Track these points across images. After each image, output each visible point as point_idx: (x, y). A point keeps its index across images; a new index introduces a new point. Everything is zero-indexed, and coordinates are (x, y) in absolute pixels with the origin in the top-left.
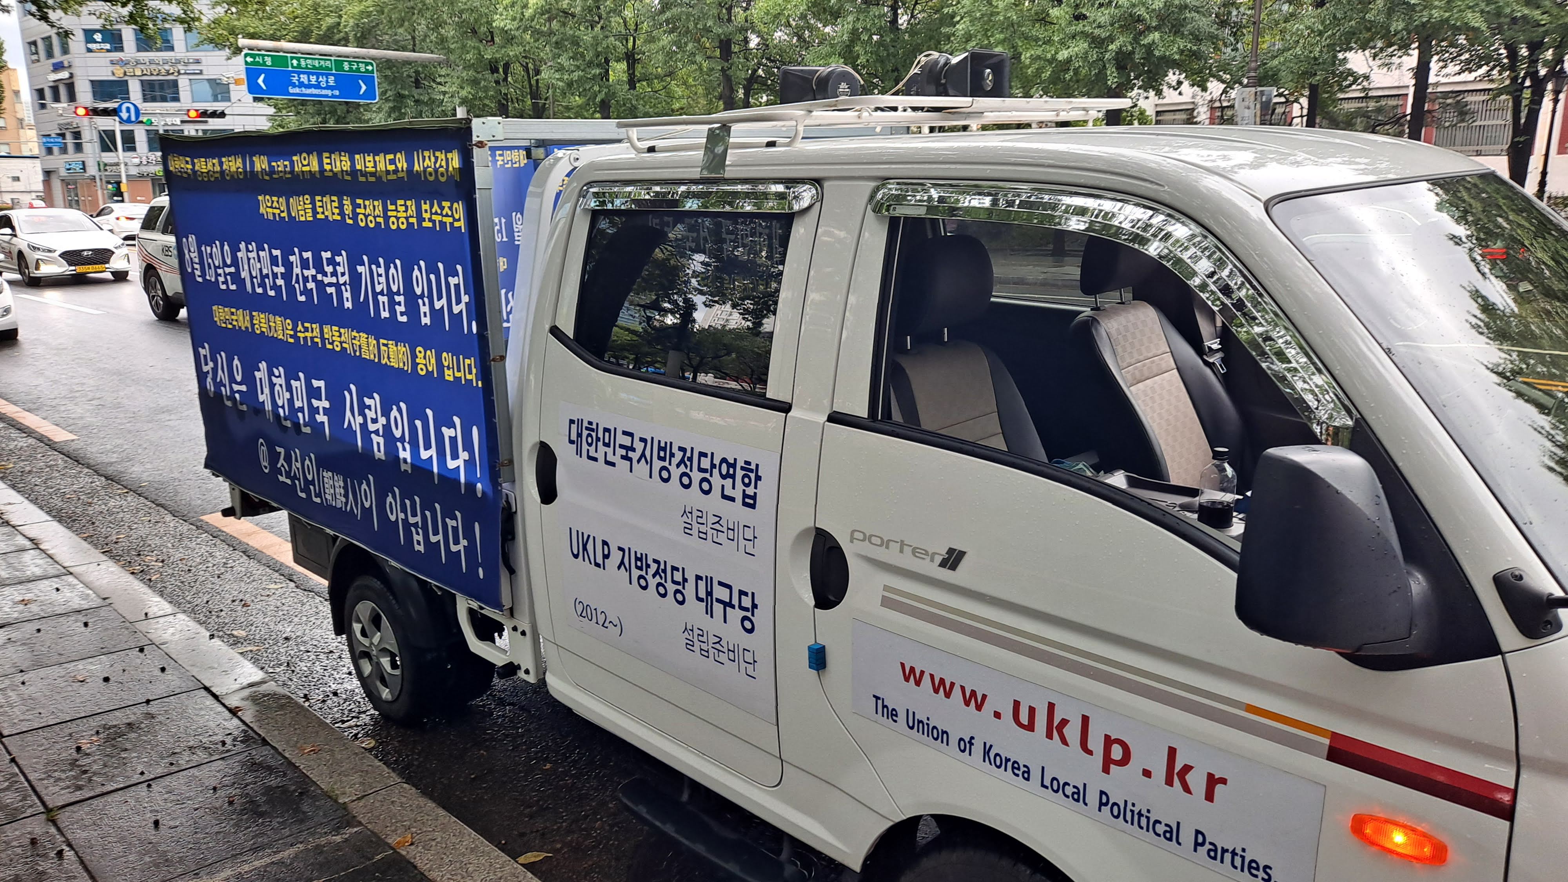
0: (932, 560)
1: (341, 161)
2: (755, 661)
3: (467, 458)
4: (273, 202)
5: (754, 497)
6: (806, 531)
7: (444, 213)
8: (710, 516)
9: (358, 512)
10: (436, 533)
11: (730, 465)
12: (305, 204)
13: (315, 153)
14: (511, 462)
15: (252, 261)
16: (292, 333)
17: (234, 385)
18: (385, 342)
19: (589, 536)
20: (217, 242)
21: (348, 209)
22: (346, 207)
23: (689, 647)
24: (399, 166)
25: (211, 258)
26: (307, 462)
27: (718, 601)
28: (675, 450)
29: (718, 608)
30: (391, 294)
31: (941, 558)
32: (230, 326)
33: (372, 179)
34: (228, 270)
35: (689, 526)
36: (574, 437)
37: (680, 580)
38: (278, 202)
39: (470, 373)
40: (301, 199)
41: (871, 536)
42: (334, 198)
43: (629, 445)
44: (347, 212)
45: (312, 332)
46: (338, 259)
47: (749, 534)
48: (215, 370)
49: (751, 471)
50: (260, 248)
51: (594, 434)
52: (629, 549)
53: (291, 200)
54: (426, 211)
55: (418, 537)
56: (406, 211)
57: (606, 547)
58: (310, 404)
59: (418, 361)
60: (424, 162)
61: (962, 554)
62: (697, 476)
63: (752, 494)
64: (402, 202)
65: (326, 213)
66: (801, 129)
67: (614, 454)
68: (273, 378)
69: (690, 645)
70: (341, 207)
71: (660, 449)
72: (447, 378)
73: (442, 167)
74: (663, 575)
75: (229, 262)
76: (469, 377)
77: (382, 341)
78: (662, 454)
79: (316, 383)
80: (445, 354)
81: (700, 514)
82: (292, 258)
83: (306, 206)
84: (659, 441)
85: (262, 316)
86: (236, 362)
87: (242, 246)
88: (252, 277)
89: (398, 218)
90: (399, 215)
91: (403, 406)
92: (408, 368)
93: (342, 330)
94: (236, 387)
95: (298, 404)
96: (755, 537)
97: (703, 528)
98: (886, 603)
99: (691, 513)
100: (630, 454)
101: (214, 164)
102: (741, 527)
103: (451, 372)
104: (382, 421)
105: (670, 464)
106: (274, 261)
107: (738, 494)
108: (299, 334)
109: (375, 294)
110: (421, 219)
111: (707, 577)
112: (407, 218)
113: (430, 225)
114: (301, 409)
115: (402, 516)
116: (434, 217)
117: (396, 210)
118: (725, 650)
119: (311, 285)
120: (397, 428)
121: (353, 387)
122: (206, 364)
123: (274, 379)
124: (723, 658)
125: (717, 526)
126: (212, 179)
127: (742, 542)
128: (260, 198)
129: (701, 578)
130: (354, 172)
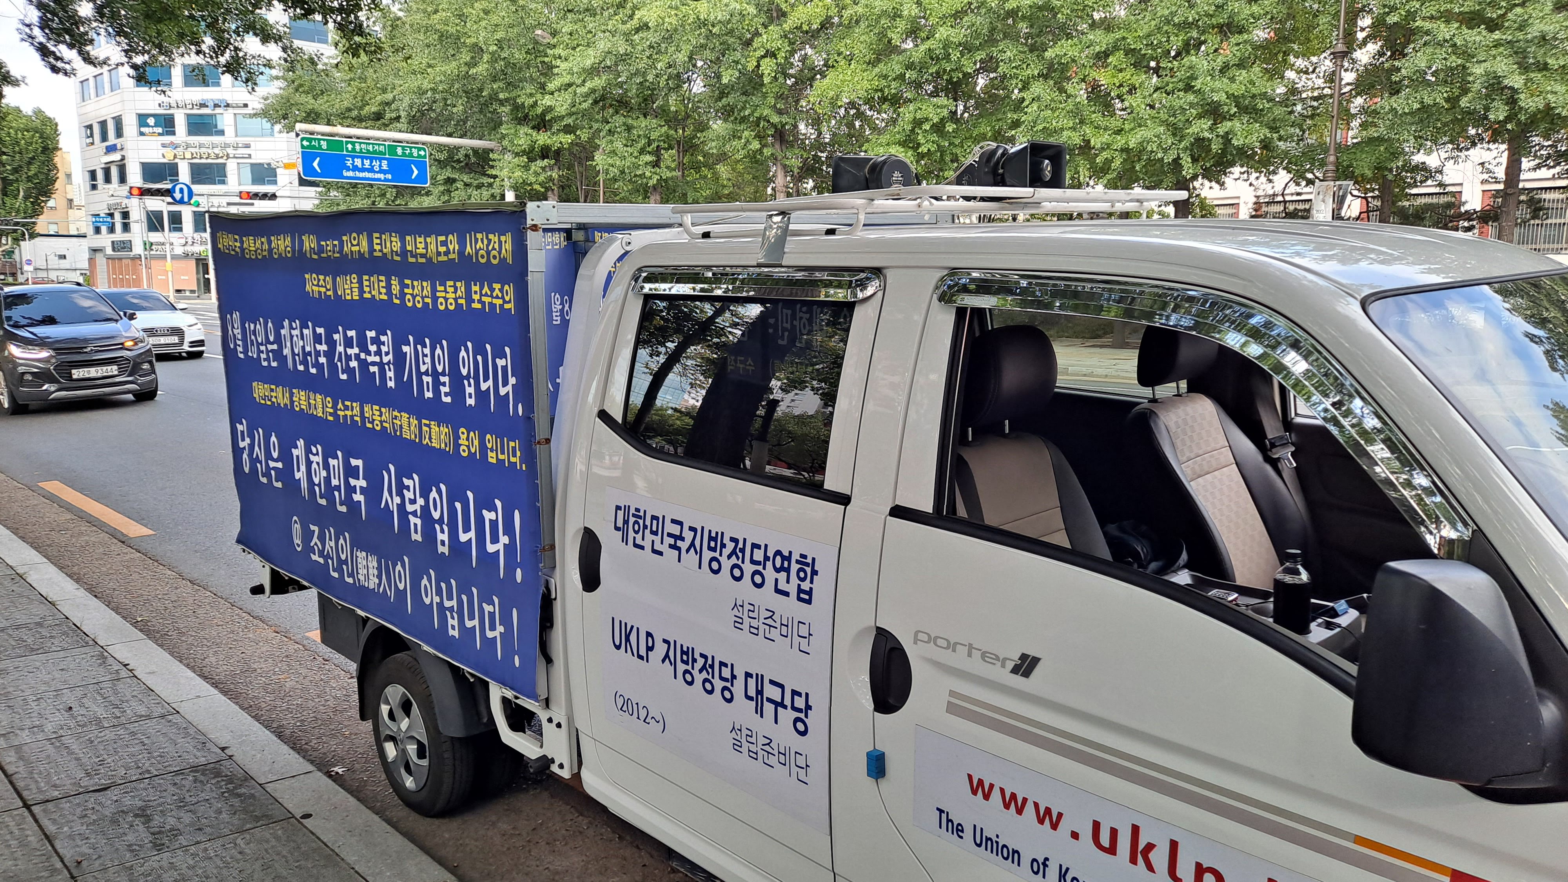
0: (1003, 666)
1: (391, 242)
2: (807, 766)
3: (507, 542)
4: (319, 280)
5: (810, 593)
6: (867, 629)
7: (494, 294)
8: (762, 610)
9: (391, 594)
10: (472, 618)
11: (784, 558)
12: (351, 282)
13: (365, 233)
14: (553, 547)
15: (295, 338)
16: (331, 411)
17: (270, 462)
18: (427, 422)
19: (632, 627)
20: (261, 320)
21: (396, 289)
22: (393, 287)
23: (736, 747)
24: (451, 247)
25: (255, 335)
26: (341, 541)
27: (769, 700)
28: (726, 540)
29: (769, 708)
30: (435, 375)
31: (1013, 664)
32: (269, 403)
33: (423, 260)
34: (270, 347)
35: (740, 621)
36: (620, 524)
37: (729, 676)
38: (324, 281)
39: (514, 455)
40: (348, 278)
41: (936, 638)
42: (382, 278)
43: (678, 534)
44: (394, 292)
45: (352, 410)
46: (383, 338)
47: (804, 631)
48: (252, 446)
49: (807, 565)
50: (304, 326)
51: (641, 522)
52: (675, 642)
53: (338, 278)
54: (476, 292)
55: (453, 622)
56: (455, 292)
57: (650, 639)
58: (347, 483)
59: (460, 442)
60: (476, 242)
61: (1035, 661)
62: (749, 568)
63: (808, 589)
64: (451, 283)
65: (373, 293)
66: (862, 217)
67: (662, 543)
68: (310, 456)
70: (389, 287)
71: (711, 538)
72: (490, 460)
73: (496, 249)
74: (710, 670)
75: (272, 339)
76: (513, 460)
77: (424, 421)
78: (713, 544)
79: (354, 462)
80: (488, 436)
81: (751, 608)
82: (336, 337)
83: (353, 285)
84: (710, 531)
85: (303, 393)
86: (273, 439)
87: (286, 323)
88: (294, 355)
89: (446, 299)
90: (447, 296)
91: (443, 487)
92: (450, 449)
93: (383, 410)
94: (272, 464)
95: (335, 482)
96: (810, 635)
97: (754, 623)
98: (952, 709)
99: (742, 606)
100: (679, 543)
101: (262, 243)
102: (795, 624)
103: (494, 455)
104: (421, 502)
105: (721, 555)
106: (317, 339)
107: (792, 588)
108: (339, 412)
109: (420, 374)
110: (470, 300)
111: (757, 675)
112: (456, 299)
113: (479, 306)
114: (338, 488)
115: (437, 599)
116: (484, 299)
117: (446, 291)
118: (776, 752)
119: (354, 364)
120: (436, 510)
121: (392, 467)
122: (243, 440)
123: (312, 457)
124: (773, 760)
125: (770, 621)
126: (260, 257)
127: (796, 639)
128: (307, 276)
129: (751, 676)
130: (404, 253)
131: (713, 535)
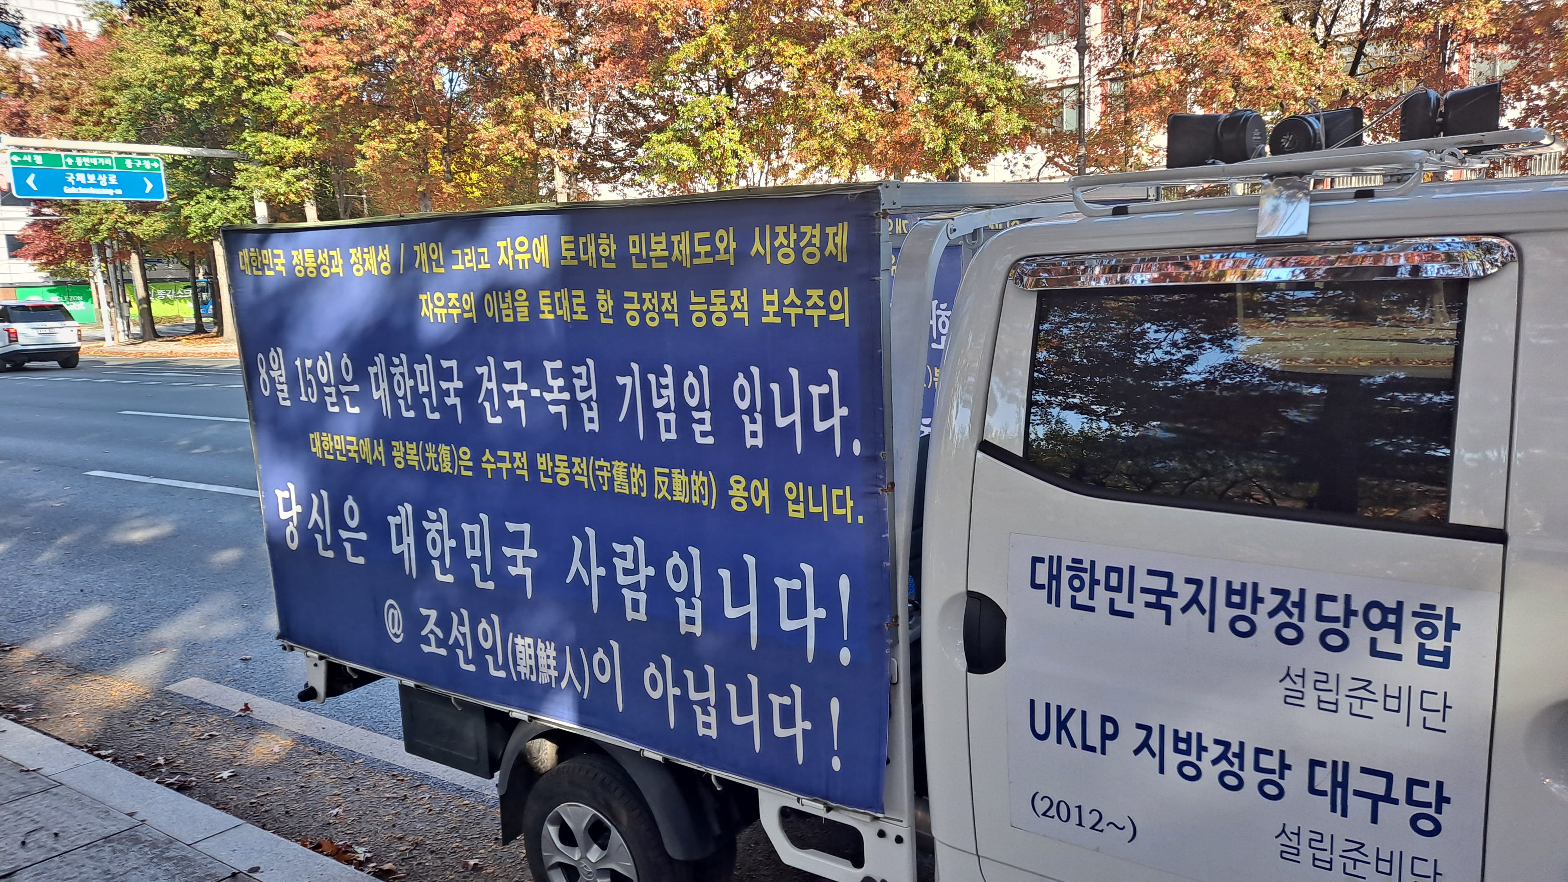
1: (597, 246)
2: (1438, 874)
3: (823, 616)
4: (448, 299)
5: (1446, 653)
7: (809, 303)
8: (1345, 680)
9: (582, 691)
10: (746, 713)
12: (514, 300)
15: (398, 377)
17: (342, 533)
18: (665, 471)
19: (1072, 711)
20: (327, 355)
21: (606, 305)
22: (601, 303)
23: (1285, 855)
24: (721, 246)
25: (314, 374)
26: (482, 627)
27: (1357, 793)
28: (1264, 593)
29: (1359, 804)
30: (683, 411)
32: (341, 460)
33: (664, 265)
34: (345, 388)
35: (1300, 695)
36: (1043, 580)
37: (1276, 766)
38: (458, 300)
39: (841, 506)
40: (510, 295)
42: (574, 293)
43: (1164, 588)
44: (602, 310)
45: (512, 461)
46: (576, 370)
47: (1431, 702)
48: (303, 518)
49: (1439, 617)
51: (1086, 577)
52: (1162, 728)
53: (489, 296)
54: (771, 303)
55: (707, 719)
56: (728, 303)
57: (1108, 725)
58: (498, 553)
59: (731, 493)
62: (1312, 628)
63: (1442, 649)
64: (722, 292)
65: (559, 312)
67: (1131, 600)
68: (424, 523)
69: (1289, 854)
70: (591, 303)
71: (1231, 592)
72: (791, 514)
73: (814, 245)
74: (1236, 761)
75: (349, 378)
76: (840, 511)
77: (657, 470)
78: (1236, 599)
79: (512, 527)
80: (789, 484)
81: (1324, 678)
82: (479, 370)
83: (518, 307)
84: (1229, 583)
85: (414, 446)
86: (350, 502)
87: (380, 358)
88: (394, 397)
89: (709, 314)
90: (712, 308)
91: (695, 552)
92: (713, 503)
93: (576, 460)
94: (346, 534)
96: (1448, 707)
97: (1325, 696)
99: (1302, 676)
100: (1165, 600)
101: (331, 258)
102: (1416, 694)
103: (800, 507)
104: (648, 571)
105: (1254, 611)
106: (443, 375)
107: (1408, 649)
108: (484, 465)
109: (650, 413)
110: (758, 314)
111: (1335, 763)
112: (729, 313)
114: (481, 561)
115: (674, 691)
117: (708, 303)
118: (1372, 859)
119: (516, 403)
120: (678, 580)
121: (590, 532)
122: (287, 511)
123: (426, 524)
124: (1361, 869)
125: (1362, 693)
127: (1417, 714)
128: (423, 296)
129: (1323, 764)
130: (623, 257)
131: (1237, 586)
